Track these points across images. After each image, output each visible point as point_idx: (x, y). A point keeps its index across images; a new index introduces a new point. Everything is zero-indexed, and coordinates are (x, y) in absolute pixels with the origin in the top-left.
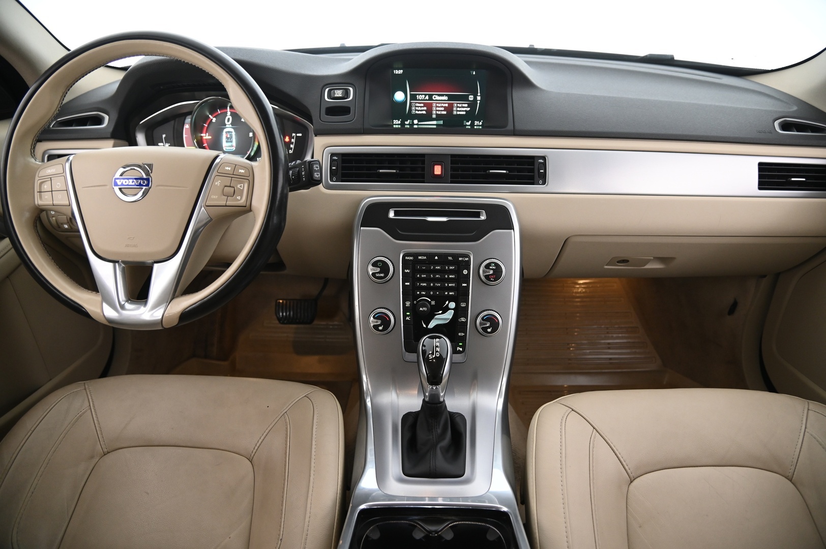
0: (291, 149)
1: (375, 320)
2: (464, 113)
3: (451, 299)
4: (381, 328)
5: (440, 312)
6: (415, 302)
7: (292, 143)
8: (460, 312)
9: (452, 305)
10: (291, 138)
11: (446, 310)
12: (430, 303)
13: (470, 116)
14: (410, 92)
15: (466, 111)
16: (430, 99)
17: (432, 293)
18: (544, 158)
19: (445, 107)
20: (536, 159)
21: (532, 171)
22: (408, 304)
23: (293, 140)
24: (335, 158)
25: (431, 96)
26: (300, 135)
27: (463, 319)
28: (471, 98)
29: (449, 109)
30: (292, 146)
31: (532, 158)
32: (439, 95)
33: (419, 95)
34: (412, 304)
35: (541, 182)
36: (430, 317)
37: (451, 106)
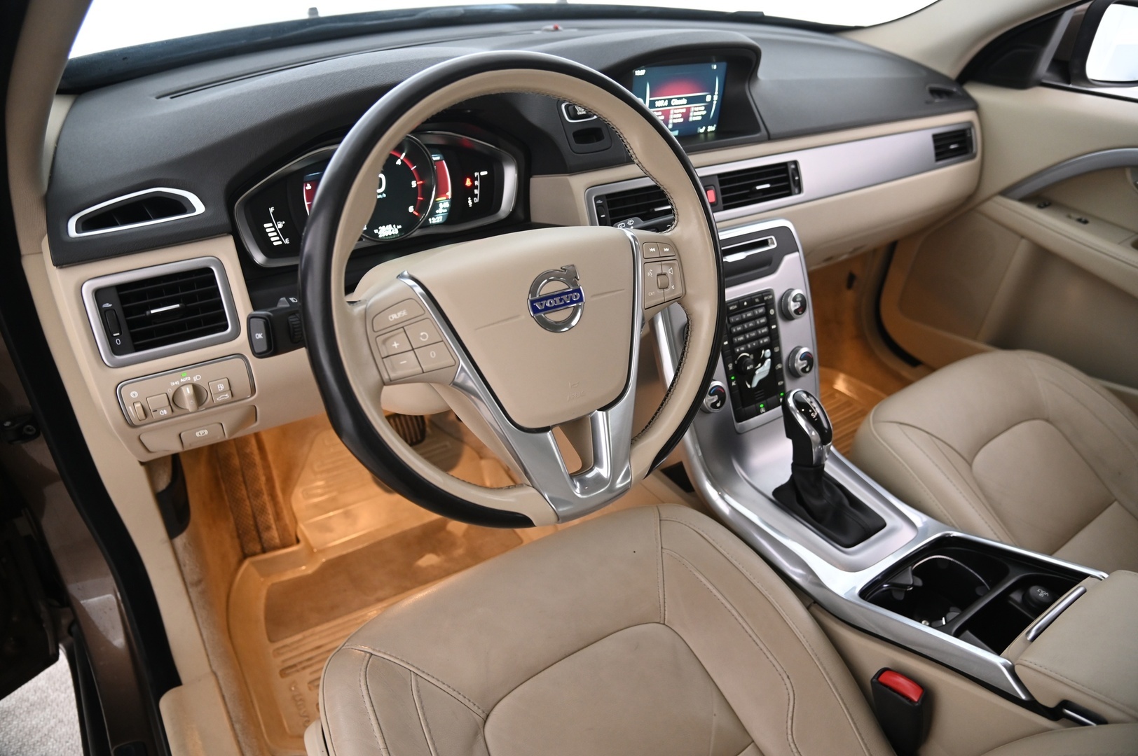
0: (476, 196)
1: (712, 397)
2: (700, 118)
3: (765, 347)
4: (718, 405)
5: (760, 365)
6: (736, 362)
7: (476, 187)
8: (776, 358)
9: (768, 353)
10: (474, 179)
11: (763, 361)
12: (749, 357)
13: (705, 121)
14: (650, 97)
15: (702, 115)
16: (670, 105)
17: (749, 346)
18: (795, 163)
19: (682, 113)
20: (789, 165)
21: (787, 179)
22: (730, 366)
23: (477, 183)
24: (600, 202)
25: (670, 100)
26: (484, 173)
27: (779, 366)
28: (708, 98)
29: (686, 116)
30: (477, 192)
31: (785, 164)
32: (678, 99)
33: (658, 100)
34: (734, 366)
35: (797, 191)
36: (753, 373)
37: (688, 110)
